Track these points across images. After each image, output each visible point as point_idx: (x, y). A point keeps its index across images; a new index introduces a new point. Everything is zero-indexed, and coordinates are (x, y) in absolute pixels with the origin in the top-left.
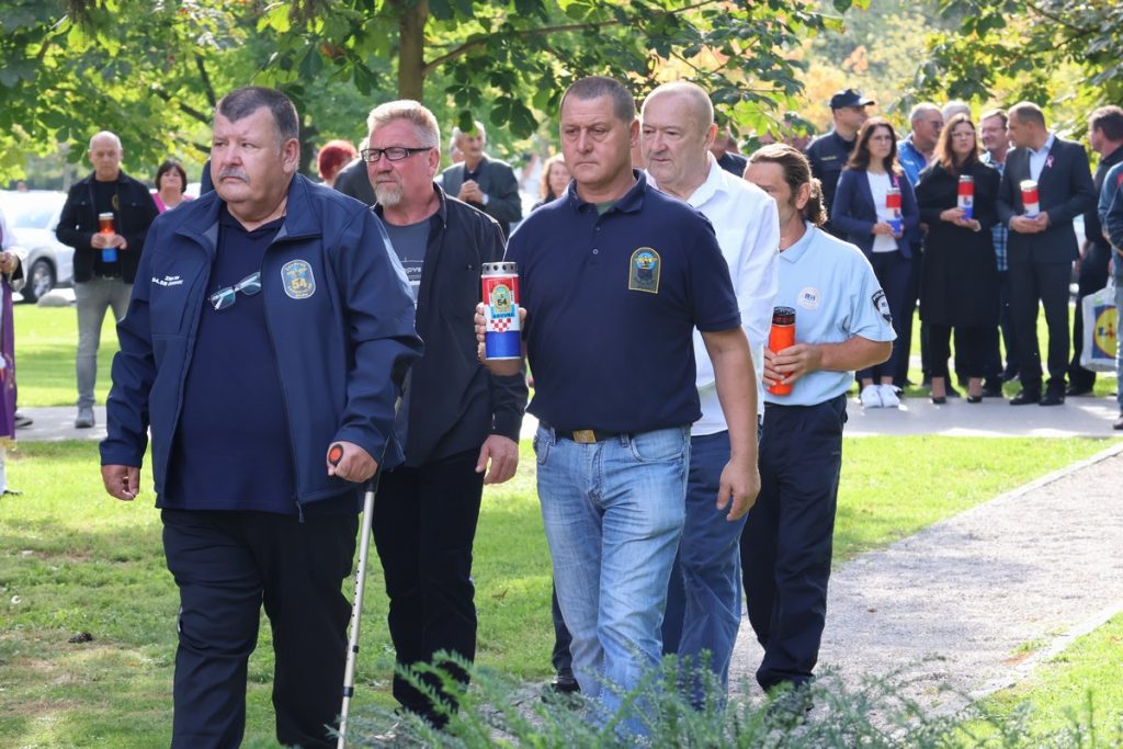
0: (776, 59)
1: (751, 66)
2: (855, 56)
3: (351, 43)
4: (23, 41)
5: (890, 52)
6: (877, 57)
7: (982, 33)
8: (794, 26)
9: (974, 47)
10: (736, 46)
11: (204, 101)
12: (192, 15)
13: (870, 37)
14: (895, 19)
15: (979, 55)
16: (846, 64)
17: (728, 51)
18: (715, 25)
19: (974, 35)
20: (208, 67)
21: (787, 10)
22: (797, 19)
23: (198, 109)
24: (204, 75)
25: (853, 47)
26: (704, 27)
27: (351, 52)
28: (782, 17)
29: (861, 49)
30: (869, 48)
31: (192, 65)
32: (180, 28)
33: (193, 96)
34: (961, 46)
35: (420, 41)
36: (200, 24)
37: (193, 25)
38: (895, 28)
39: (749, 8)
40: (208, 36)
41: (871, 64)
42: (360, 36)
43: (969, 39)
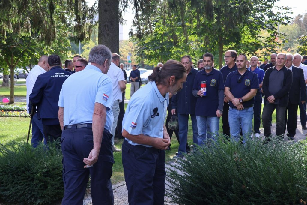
0: (274, 50)
1: (270, 51)
2: (289, 49)
3: (213, 48)
4: (169, 49)
5: (294, 49)
6: (292, 49)
7: (306, 46)
8: (277, 45)
9: (305, 48)
10: (268, 48)
11: (194, 57)
12: (192, 45)
13: (291, 47)
14: (295, 44)
15: (305, 49)
16: (287, 50)
17: (267, 49)
18: (265, 45)
19: (304, 46)
20: (195, 52)
21: (275, 43)
22: (277, 44)
23: (193, 58)
24: (194, 53)
25: (289, 48)
26: (263, 46)
27: (213, 50)
28: (275, 44)
29: (290, 48)
30: (291, 48)
31: (193, 52)
32: (190, 47)
33: (193, 56)
34: (303, 48)
35: (222, 48)
36: (193, 46)
37: (192, 46)
38: (295, 45)
39: (270, 43)
40: (194, 48)
41: (291, 51)
42: (214, 48)
43: (304, 47)
